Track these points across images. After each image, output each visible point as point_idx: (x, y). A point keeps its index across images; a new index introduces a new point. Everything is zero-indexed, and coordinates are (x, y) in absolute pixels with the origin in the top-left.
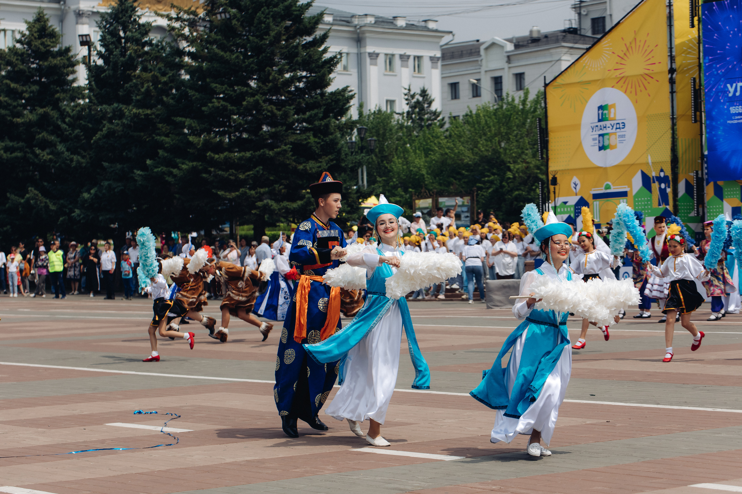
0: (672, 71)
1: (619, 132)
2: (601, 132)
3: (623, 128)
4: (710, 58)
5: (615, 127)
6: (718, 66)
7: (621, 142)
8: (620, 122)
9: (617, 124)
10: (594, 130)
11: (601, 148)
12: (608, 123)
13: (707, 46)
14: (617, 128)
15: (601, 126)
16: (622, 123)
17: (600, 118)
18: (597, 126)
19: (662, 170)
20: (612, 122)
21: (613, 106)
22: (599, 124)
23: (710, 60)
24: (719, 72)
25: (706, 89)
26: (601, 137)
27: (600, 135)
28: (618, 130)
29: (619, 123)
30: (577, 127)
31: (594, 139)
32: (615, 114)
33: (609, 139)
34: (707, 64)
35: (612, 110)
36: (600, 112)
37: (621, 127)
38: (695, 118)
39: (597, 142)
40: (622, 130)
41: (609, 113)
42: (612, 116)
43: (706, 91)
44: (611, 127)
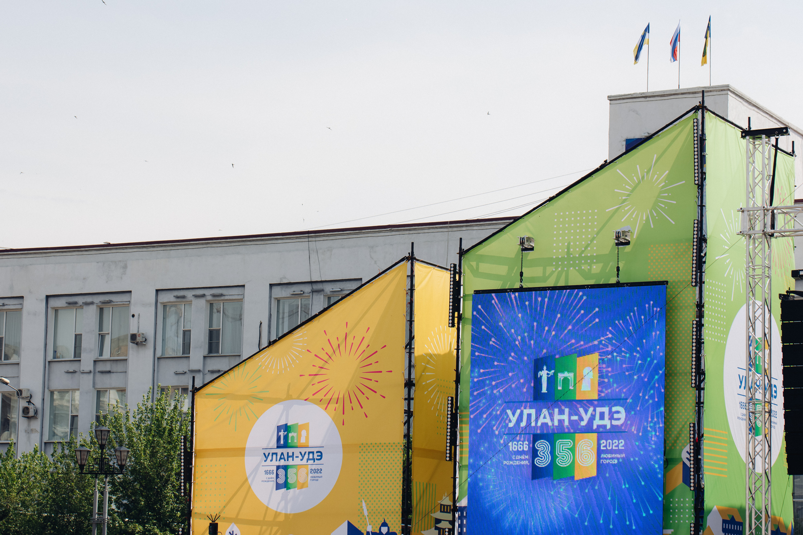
0: (409, 384)
1: (311, 465)
2: (282, 463)
3: (317, 459)
4: (482, 371)
5: (306, 456)
6: (494, 383)
7: (314, 479)
8: (315, 450)
9: (309, 453)
10: (270, 458)
11: (278, 487)
12: (297, 451)
13: (477, 354)
14: (308, 459)
15: (282, 454)
16: (317, 452)
17: (282, 442)
18: (276, 454)
19: (384, 524)
20: (303, 451)
21: (306, 426)
22: (279, 451)
23: (481, 375)
24: (495, 392)
25: (472, 413)
26: (281, 472)
27: (278, 467)
28: (311, 462)
29: (313, 453)
30: (240, 452)
31: (267, 472)
32: (307, 438)
33: (296, 474)
34: (476, 380)
35: (304, 433)
36: (282, 434)
37: (316, 457)
38: (450, 453)
39: (274, 476)
40: (316, 462)
41: (299, 436)
42: (303, 441)
43: (472, 416)
44: (300, 457)
